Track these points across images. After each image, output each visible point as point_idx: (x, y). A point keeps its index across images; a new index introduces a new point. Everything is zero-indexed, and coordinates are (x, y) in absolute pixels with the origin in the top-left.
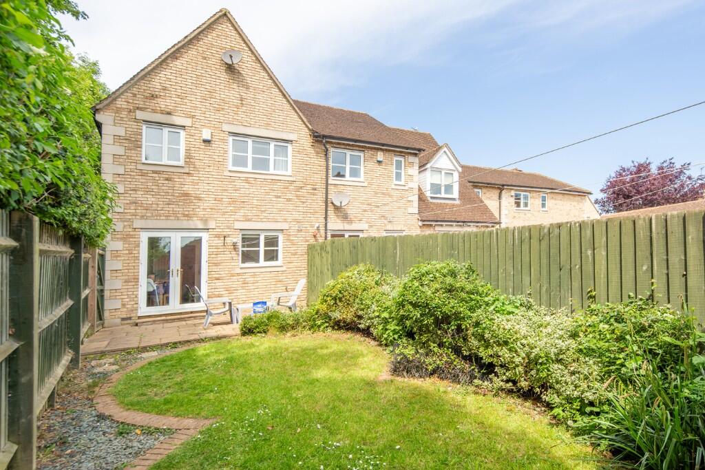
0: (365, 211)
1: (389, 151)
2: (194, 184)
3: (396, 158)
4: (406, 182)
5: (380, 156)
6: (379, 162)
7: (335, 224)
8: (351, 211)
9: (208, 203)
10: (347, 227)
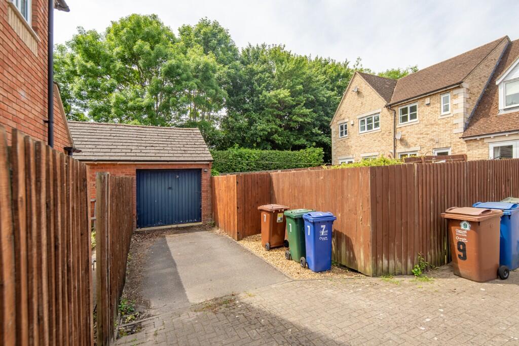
0: (419, 138)
1: (436, 94)
2: (350, 141)
3: (442, 97)
4: (452, 111)
5: (427, 101)
6: (428, 105)
7: (401, 149)
8: (410, 140)
9: (354, 148)
10: (407, 150)
